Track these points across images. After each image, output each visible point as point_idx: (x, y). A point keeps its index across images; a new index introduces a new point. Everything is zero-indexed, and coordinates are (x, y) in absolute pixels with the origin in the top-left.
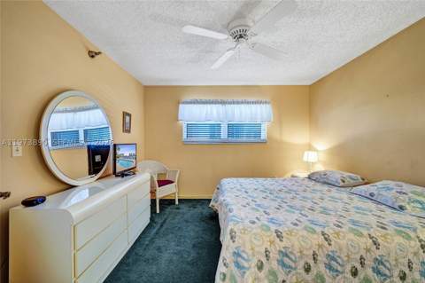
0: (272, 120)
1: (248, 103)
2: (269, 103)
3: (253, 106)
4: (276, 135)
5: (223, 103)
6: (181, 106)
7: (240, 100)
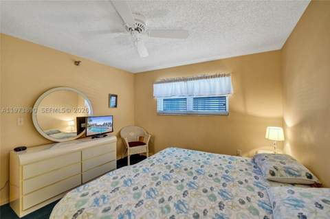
0: (232, 92)
1: (206, 78)
2: (228, 75)
3: (212, 80)
4: (239, 107)
5: (185, 80)
6: (154, 85)
7: (199, 76)
